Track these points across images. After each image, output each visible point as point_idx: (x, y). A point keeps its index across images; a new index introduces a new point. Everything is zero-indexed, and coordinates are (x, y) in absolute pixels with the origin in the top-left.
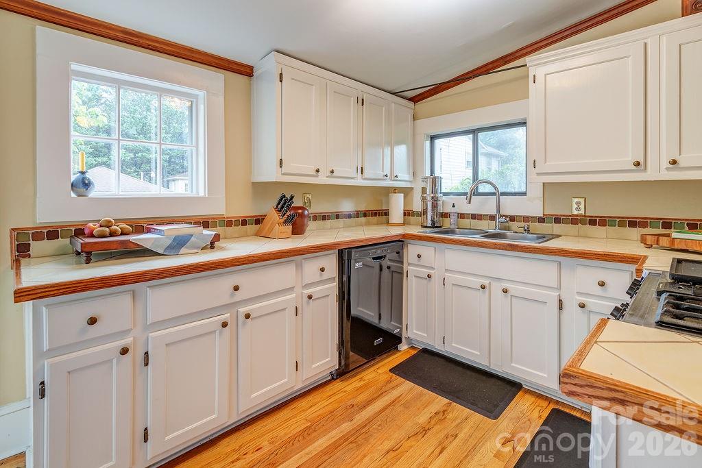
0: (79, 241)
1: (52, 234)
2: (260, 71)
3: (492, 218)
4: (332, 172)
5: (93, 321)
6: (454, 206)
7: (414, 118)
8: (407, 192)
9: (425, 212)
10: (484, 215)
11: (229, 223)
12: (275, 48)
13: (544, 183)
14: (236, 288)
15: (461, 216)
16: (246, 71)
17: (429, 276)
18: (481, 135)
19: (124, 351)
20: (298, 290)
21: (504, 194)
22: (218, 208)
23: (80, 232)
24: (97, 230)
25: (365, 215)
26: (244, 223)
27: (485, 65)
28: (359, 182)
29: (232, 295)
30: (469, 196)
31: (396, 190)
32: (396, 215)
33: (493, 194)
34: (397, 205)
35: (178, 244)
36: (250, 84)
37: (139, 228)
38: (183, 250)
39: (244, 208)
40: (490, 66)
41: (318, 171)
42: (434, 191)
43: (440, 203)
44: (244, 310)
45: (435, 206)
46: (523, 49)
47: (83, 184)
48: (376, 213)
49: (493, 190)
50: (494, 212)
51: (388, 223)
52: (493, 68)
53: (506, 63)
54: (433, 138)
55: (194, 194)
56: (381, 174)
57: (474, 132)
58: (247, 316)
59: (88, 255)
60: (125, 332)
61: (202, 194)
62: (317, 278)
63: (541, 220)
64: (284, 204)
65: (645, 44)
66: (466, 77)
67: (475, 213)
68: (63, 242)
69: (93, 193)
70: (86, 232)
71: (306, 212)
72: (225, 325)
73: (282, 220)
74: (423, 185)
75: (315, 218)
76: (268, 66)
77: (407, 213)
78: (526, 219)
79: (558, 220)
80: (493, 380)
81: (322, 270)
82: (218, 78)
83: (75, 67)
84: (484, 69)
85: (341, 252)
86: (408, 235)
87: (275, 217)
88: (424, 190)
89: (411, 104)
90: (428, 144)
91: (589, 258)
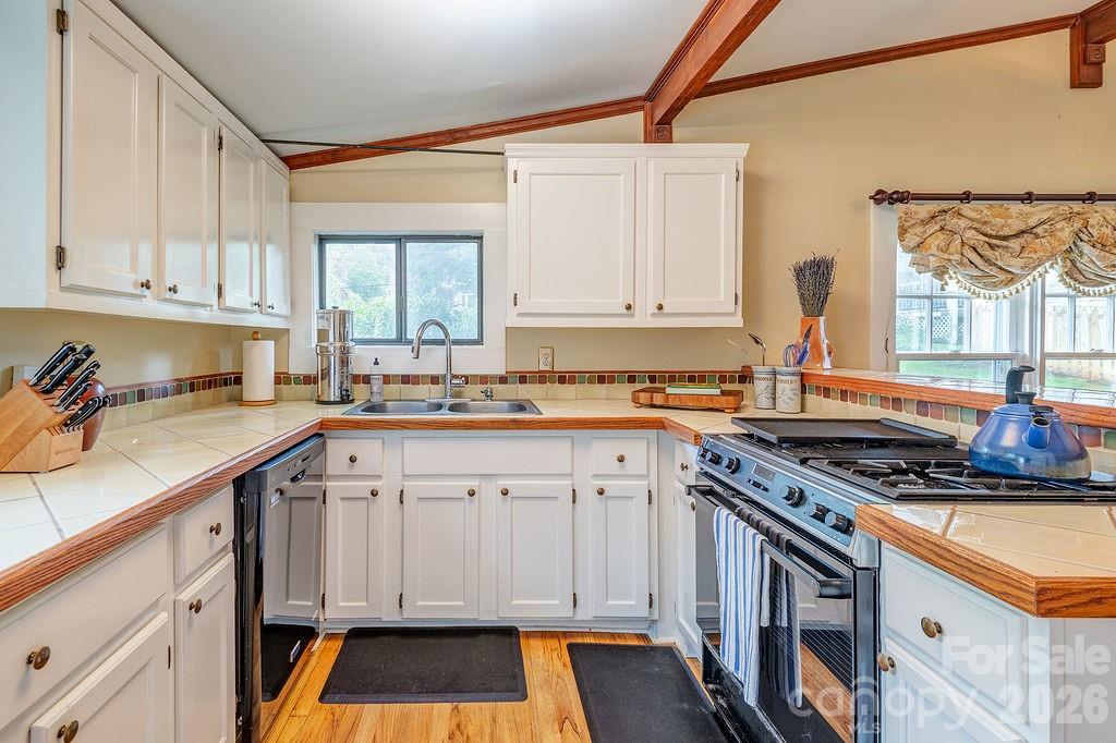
3: (435, 380)
6: (376, 363)
7: (292, 197)
8: (281, 337)
9: (325, 374)
10: (423, 376)
15: (387, 379)
17: (374, 493)
18: (410, 247)
21: (456, 342)
27: (426, 136)
28: (215, 315)
30: (415, 344)
31: (256, 334)
32: (260, 383)
33: (441, 342)
34: (262, 364)
40: (432, 139)
42: (343, 337)
43: (352, 357)
45: (344, 363)
48: (211, 382)
49: (441, 336)
50: (440, 370)
51: (238, 400)
52: (436, 144)
53: (455, 141)
54: (322, 240)
57: (400, 240)
63: (503, 380)
66: (395, 145)
67: (408, 373)
74: (323, 324)
77: (281, 379)
78: (484, 379)
79: (523, 380)
80: (483, 638)
84: (423, 141)
86: (329, 420)
88: (322, 335)
90: (314, 249)
91: (611, 428)
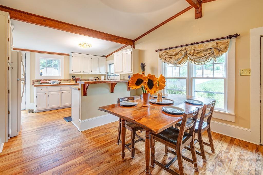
1: (37, 81)
4: (84, 72)
5: (42, 90)
11: (65, 80)
19: (46, 94)
23: (41, 81)
24: (43, 80)
26: (68, 80)
28: (91, 73)
29: (60, 89)
31: (102, 75)
35: (54, 82)
36: (69, 57)
37: (49, 81)
41: (80, 72)
47: (41, 74)
54: (110, 64)
55: (58, 76)
56: (97, 72)
58: (63, 93)
59: (42, 83)
60: (46, 92)
61: (60, 76)
64: (73, 77)
65: (123, 53)
68: (39, 82)
69: (43, 75)
72: (59, 93)
73: (73, 80)
75: (83, 80)
76: (71, 54)
82: (63, 56)
83: (40, 58)
89: (106, 58)
90: (109, 66)
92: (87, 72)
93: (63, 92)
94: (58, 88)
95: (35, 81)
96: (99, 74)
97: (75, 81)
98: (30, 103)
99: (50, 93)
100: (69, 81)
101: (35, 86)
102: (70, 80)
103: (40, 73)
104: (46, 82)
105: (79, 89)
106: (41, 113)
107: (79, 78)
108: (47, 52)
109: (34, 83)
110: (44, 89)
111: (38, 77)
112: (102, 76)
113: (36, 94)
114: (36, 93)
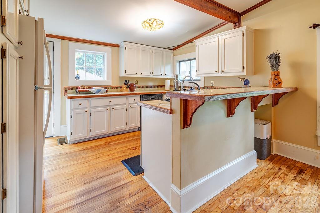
0: (77, 90)
1: (72, 89)
2: (121, 46)
4: (142, 74)
5: (80, 104)
6: (182, 84)
7: (173, 55)
8: (171, 80)
11: (113, 88)
12: (124, 41)
13: (205, 77)
14: (110, 102)
15: (184, 87)
16: (118, 46)
18: (192, 61)
19: (86, 111)
20: (127, 104)
21: (195, 80)
22: (110, 84)
23: (77, 88)
24: (81, 87)
25: (157, 87)
26: (117, 88)
28: (152, 76)
29: (109, 103)
30: (183, 81)
31: (167, 79)
32: (167, 87)
34: (168, 84)
35: (98, 91)
36: (119, 50)
37: (90, 88)
38: (99, 93)
39: (117, 84)
41: (137, 73)
42: (177, 79)
43: (179, 83)
44: (112, 107)
45: (177, 84)
46: (199, 35)
47: (78, 77)
51: (165, 90)
52: (191, 41)
54: (180, 62)
55: (104, 80)
56: (160, 74)
57: (190, 60)
58: (113, 109)
59: (79, 92)
60: (87, 108)
61: (105, 80)
62: (133, 102)
63: (204, 88)
64: (126, 83)
65: (218, 38)
68: (74, 90)
69: (80, 79)
70: (79, 88)
71: (134, 85)
72: (107, 110)
73: (126, 87)
75: (139, 87)
76: (123, 45)
77: (171, 87)
79: (208, 88)
81: (134, 100)
82: (109, 49)
83: (76, 50)
85: (140, 95)
87: (124, 86)
88: (174, 79)
89: (172, 51)
90: (178, 64)
92: (146, 74)
93: (113, 107)
94: (105, 101)
95: (69, 89)
96: (163, 77)
97: (128, 89)
98: (61, 124)
99: (92, 110)
100: (119, 89)
101: (69, 98)
102: (121, 87)
103: (76, 75)
104: (86, 91)
105: (171, 112)
106: (79, 144)
107: (134, 84)
108: (87, 41)
109: (66, 92)
110: (84, 102)
111: (72, 83)
112: (166, 81)
113: (71, 113)
114: (71, 110)
